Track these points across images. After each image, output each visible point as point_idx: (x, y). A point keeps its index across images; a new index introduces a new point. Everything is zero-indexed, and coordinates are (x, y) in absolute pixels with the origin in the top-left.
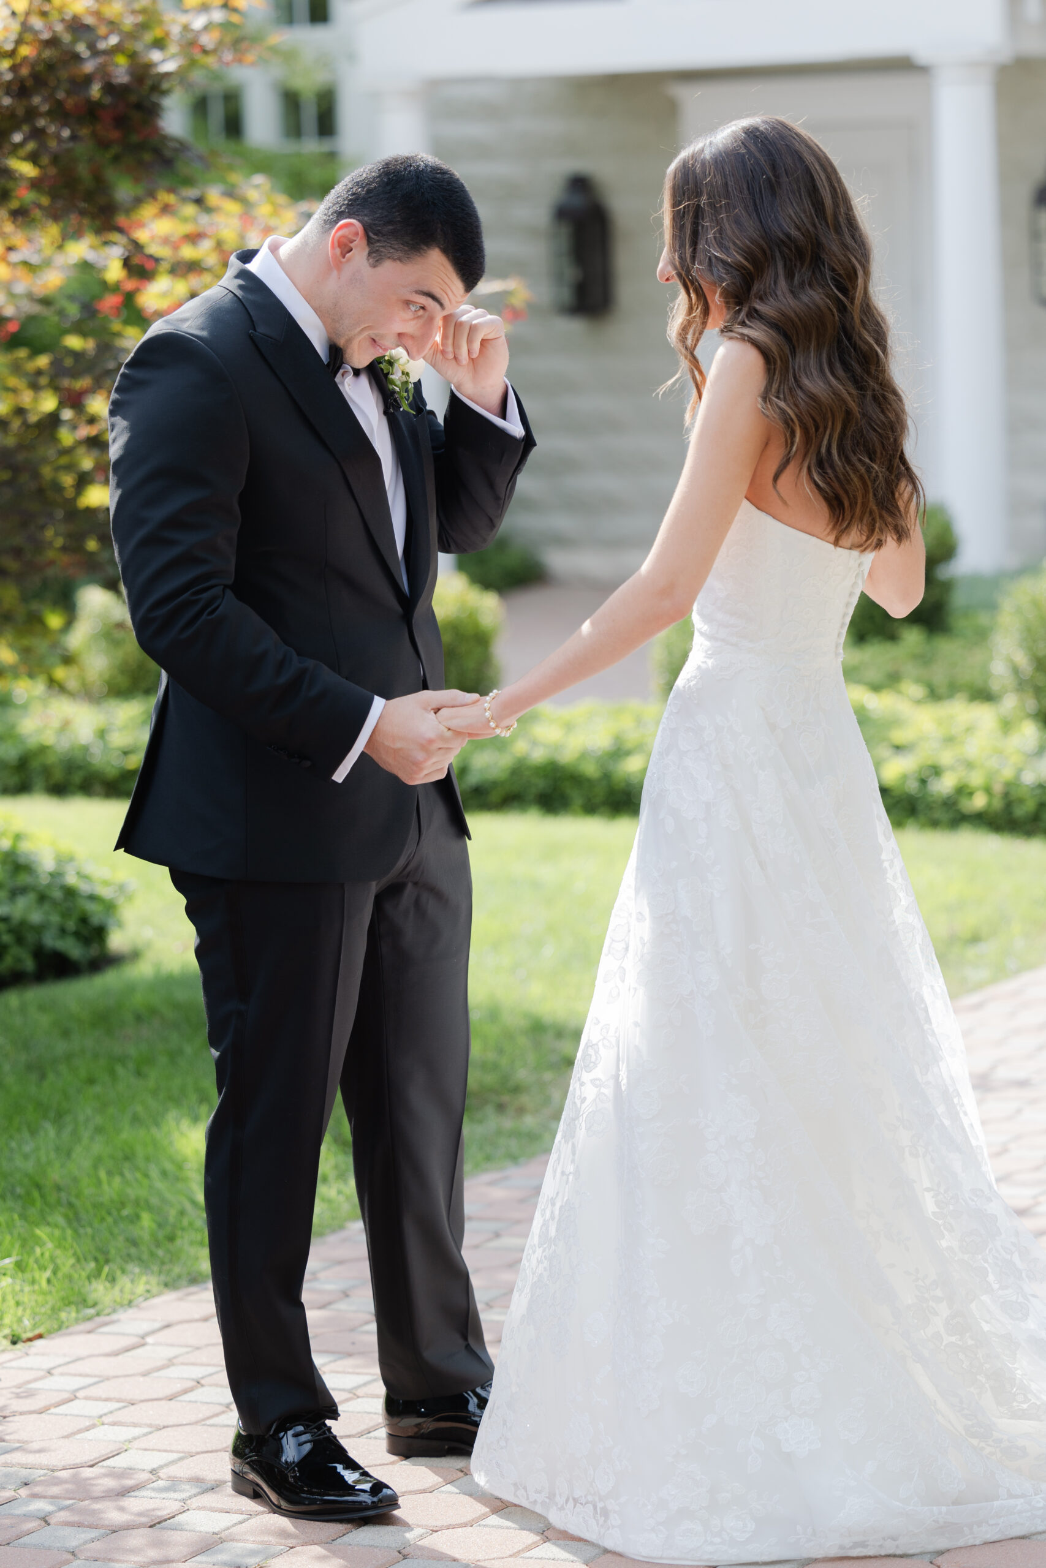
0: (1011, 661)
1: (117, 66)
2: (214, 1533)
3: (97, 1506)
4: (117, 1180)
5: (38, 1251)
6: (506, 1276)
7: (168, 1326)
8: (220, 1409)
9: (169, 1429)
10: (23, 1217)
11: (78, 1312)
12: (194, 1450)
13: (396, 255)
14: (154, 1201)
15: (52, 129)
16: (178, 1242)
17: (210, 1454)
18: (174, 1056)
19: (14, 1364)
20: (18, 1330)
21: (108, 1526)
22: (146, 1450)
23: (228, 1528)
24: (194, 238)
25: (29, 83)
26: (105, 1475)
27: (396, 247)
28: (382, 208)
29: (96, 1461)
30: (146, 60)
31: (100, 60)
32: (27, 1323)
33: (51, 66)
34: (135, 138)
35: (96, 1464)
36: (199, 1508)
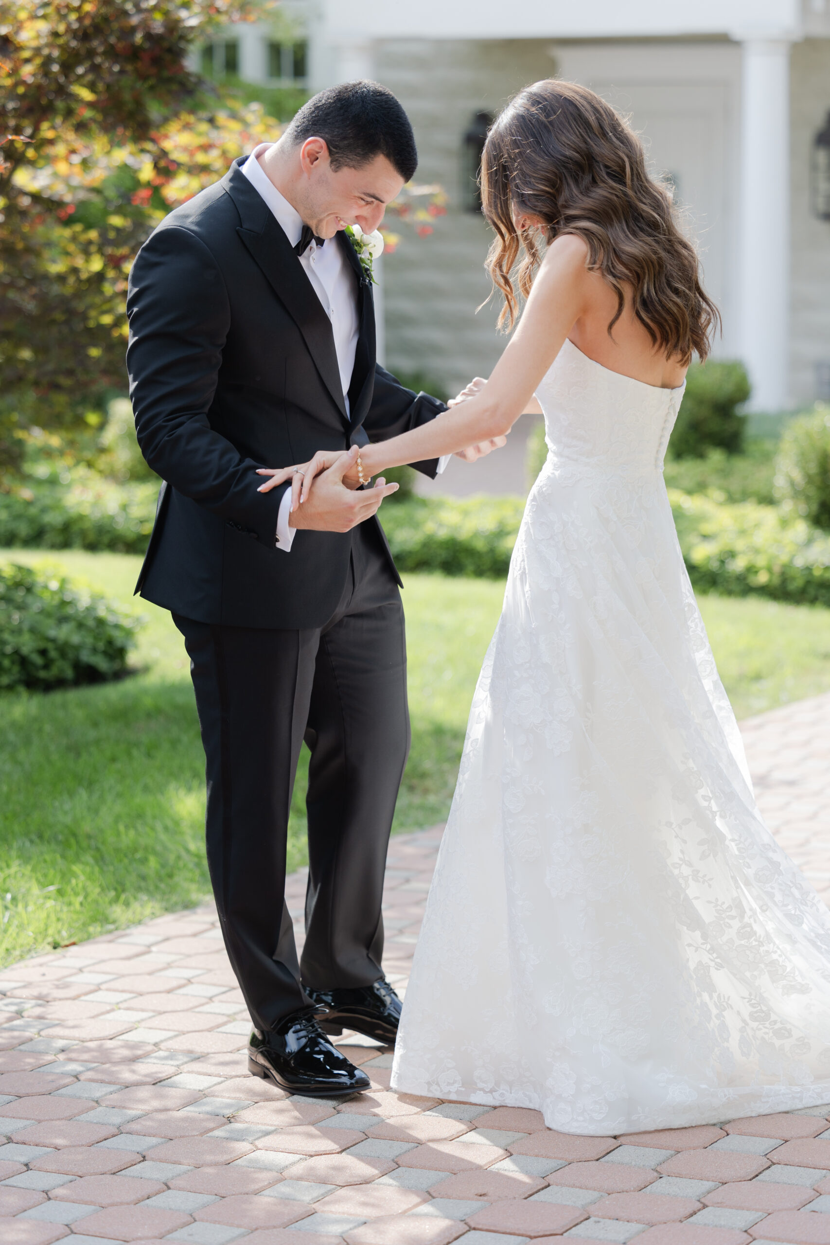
0: (789, 477)
1: (154, 20)
2: (199, 1091)
3: (114, 1069)
4: (132, 833)
5: (74, 881)
6: (415, 911)
7: (167, 939)
8: (204, 1000)
9: (167, 1014)
10: (63, 857)
11: (102, 926)
12: (186, 1029)
13: (351, 163)
14: (159, 848)
15: (106, 65)
16: (176, 879)
17: (197, 1033)
18: (174, 743)
19: (56, 963)
20: (58, 938)
21: (123, 1083)
22: (150, 1028)
23: (210, 1087)
24: (206, 148)
25: (91, 31)
26: (122, 1047)
27: (351, 157)
28: (338, 128)
29: (114, 1036)
30: (176, 17)
31: (142, 16)
32: (64, 933)
33: (106, 19)
34: (166, 74)
35: (114, 1037)
36: (189, 1072)
